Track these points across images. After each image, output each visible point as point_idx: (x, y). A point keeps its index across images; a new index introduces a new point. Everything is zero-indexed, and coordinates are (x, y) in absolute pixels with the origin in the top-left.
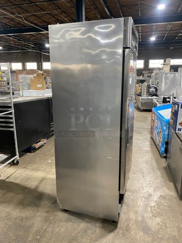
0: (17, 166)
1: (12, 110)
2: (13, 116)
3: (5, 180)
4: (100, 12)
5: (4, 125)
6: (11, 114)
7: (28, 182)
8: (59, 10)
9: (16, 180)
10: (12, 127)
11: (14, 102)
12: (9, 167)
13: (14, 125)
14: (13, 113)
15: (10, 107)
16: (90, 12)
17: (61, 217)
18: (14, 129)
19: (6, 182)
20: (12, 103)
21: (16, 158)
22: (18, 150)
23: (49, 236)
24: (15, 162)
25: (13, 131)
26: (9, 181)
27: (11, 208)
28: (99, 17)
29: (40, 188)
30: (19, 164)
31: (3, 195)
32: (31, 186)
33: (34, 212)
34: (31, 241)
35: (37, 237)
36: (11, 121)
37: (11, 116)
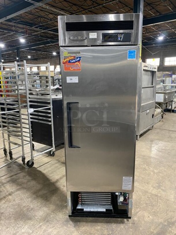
0: (52, 157)
1: (50, 106)
2: (51, 111)
3: (37, 168)
4: (172, 3)
5: (44, 118)
6: (49, 109)
7: (53, 174)
8: (127, 7)
9: (44, 170)
10: (50, 121)
11: (52, 99)
12: (46, 156)
13: (52, 119)
14: (52, 109)
15: (49, 103)
16: (160, 4)
17: (61, 219)
18: (52, 123)
19: (37, 170)
20: (50, 100)
21: (52, 150)
22: (55, 143)
23: (40, 234)
24: (52, 153)
25: (51, 125)
26: (39, 170)
27: (27, 195)
28: (170, 9)
29: (59, 183)
30: (55, 156)
31: (28, 182)
32: (52, 179)
33: (41, 205)
34: (23, 233)
35: (30, 231)
36: (50, 115)
37: (49, 111)
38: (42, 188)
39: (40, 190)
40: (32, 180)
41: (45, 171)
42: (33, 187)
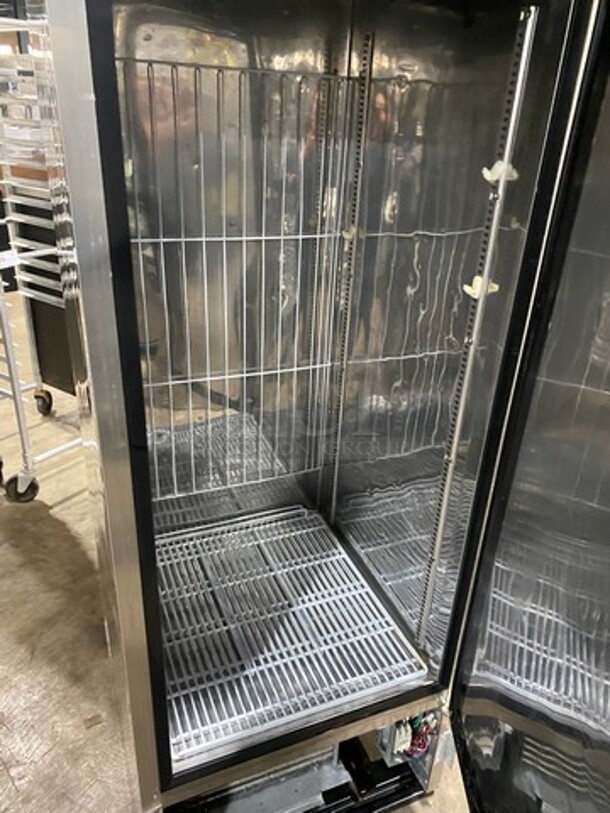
3: (51, 508)
19: (50, 516)
38: (60, 613)
39: (48, 622)
40: (22, 565)
41: (83, 523)
42: (24, 602)
